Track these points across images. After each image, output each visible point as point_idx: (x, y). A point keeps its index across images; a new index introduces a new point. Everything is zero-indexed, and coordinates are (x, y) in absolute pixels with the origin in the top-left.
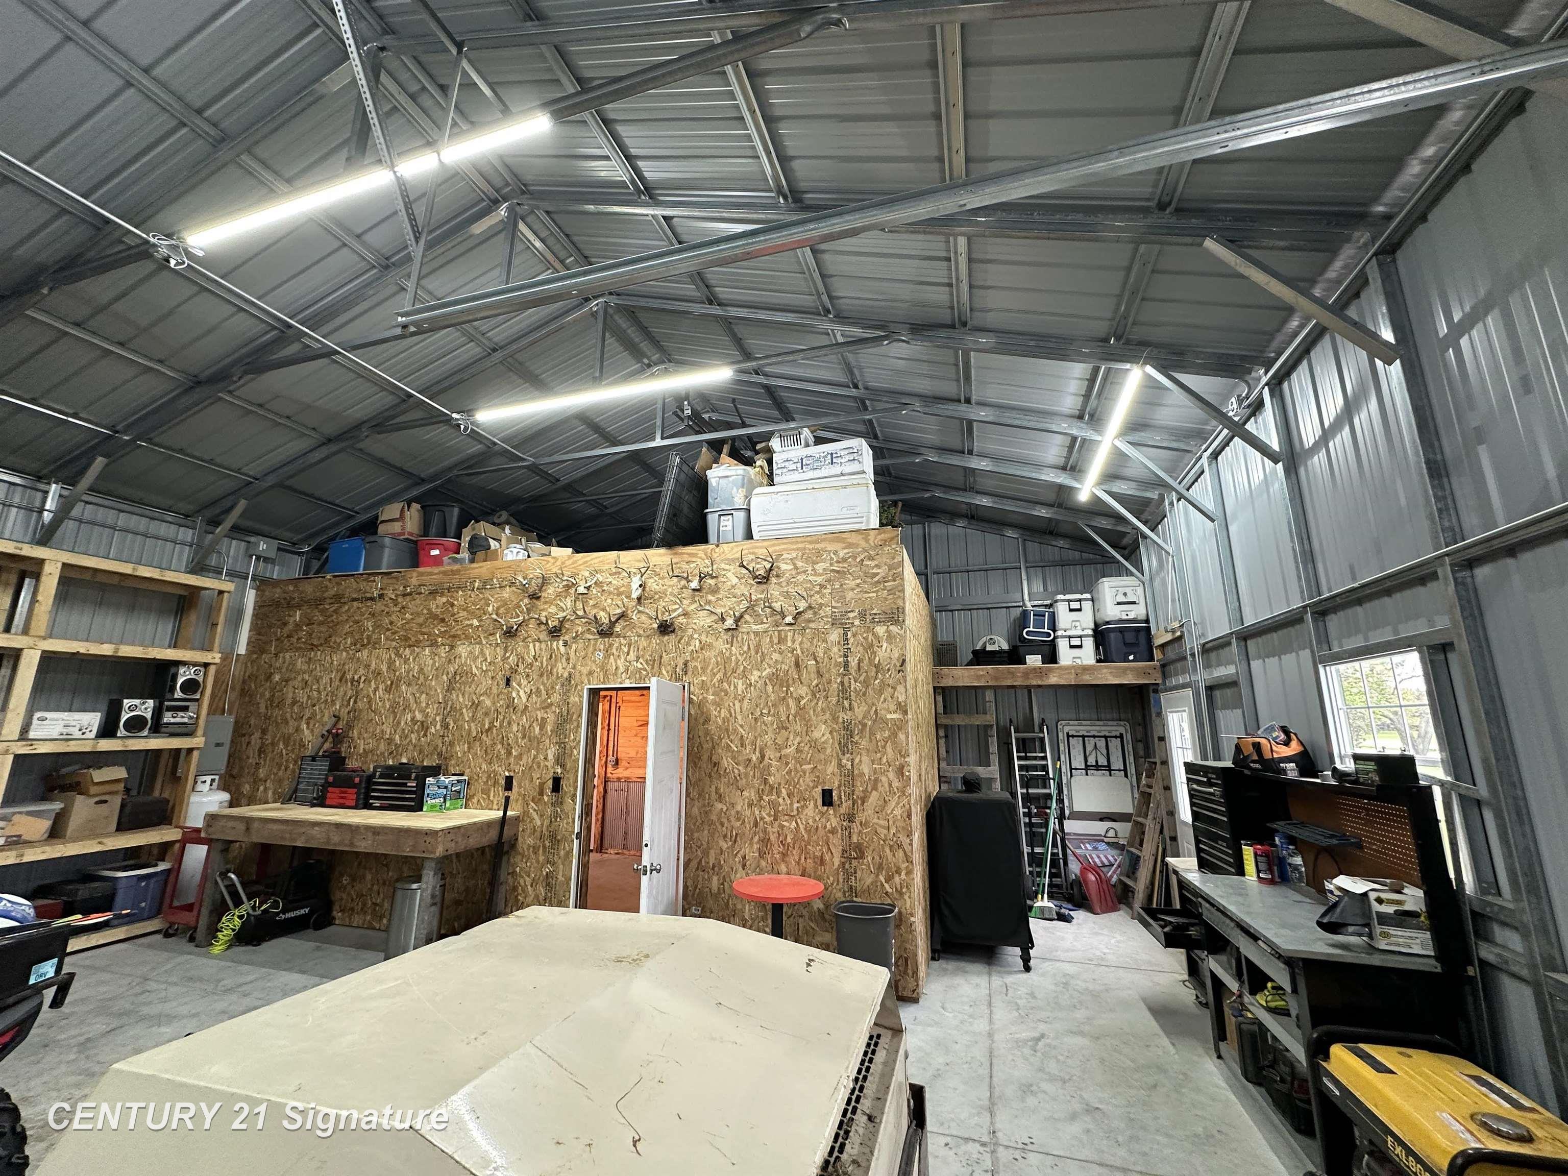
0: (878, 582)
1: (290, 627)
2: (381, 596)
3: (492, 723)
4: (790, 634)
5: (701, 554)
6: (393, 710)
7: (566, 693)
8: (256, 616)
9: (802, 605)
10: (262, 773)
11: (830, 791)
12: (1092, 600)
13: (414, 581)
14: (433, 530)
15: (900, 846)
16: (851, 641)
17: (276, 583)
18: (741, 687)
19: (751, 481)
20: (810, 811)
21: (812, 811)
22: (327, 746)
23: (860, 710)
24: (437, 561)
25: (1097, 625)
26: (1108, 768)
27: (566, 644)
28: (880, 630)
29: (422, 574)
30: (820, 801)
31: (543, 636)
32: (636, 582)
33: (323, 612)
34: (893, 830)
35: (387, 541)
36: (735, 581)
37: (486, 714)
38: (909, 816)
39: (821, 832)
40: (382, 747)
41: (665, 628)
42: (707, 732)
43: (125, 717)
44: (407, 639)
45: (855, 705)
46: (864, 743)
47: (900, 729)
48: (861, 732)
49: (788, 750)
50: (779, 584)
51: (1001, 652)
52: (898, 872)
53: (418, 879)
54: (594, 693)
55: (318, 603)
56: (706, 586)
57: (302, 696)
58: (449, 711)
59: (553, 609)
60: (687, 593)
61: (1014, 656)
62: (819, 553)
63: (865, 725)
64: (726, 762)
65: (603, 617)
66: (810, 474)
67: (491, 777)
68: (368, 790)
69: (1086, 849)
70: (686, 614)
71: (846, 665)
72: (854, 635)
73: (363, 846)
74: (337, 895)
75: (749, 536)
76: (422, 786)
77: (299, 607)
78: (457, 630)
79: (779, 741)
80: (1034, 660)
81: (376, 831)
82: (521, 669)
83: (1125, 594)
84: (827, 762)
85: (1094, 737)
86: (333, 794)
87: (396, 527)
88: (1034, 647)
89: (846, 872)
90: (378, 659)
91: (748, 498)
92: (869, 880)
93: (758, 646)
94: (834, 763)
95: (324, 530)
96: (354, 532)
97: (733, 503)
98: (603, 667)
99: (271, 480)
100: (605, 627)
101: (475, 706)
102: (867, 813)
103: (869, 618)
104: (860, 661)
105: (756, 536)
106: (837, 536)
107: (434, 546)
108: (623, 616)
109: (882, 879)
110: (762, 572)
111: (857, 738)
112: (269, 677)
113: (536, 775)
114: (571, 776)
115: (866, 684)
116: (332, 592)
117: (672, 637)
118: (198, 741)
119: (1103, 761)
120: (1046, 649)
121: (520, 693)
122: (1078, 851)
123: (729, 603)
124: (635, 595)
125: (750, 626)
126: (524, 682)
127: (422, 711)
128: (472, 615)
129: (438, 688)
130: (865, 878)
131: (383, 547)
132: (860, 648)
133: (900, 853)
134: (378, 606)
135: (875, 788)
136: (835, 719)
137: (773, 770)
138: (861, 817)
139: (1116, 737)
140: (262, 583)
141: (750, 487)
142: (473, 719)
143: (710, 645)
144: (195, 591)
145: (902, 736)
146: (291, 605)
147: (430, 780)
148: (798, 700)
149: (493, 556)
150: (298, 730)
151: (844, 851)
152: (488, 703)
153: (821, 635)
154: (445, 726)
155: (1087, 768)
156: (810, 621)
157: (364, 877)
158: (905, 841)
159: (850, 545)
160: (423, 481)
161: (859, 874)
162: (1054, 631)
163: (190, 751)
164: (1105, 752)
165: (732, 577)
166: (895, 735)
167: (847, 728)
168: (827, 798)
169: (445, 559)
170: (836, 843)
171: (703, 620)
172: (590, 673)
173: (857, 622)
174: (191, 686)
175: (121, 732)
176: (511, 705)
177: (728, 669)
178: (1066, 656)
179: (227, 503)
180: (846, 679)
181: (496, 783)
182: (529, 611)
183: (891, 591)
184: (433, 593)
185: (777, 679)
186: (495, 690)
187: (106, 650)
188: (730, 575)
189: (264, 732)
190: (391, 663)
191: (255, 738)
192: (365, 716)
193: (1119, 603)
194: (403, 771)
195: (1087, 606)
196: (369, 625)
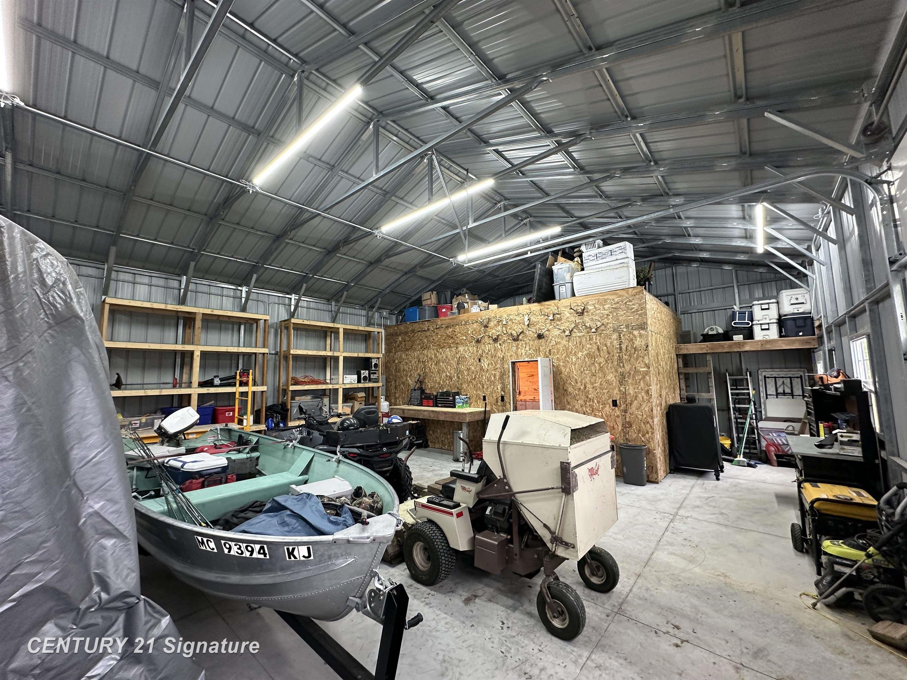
0: (634, 312)
1: (398, 343)
2: (428, 329)
3: (475, 376)
4: (594, 337)
5: (553, 305)
6: (439, 372)
7: (503, 364)
8: (386, 339)
9: (599, 324)
10: (397, 395)
11: (616, 401)
12: (778, 303)
13: (439, 323)
14: (442, 301)
15: (648, 423)
16: (622, 338)
17: (390, 327)
18: (574, 359)
19: (573, 269)
20: (607, 408)
21: (608, 409)
22: (417, 386)
23: (627, 367)
24: (445, 314)
25: (780, 316)
26: (792, 394)
27: (500, 345)
28: (636, 333)
29: (441, 320)
30: (611, 405)
31: (491, 342)
32: (526, 318)
33: (408, 336)
34: (645, 416)
35: (427, 308)
36: (568, 315)
37: (473, 373)
38: (652, 411)
39: (613, 417)
40: (437, 386)
41: (540, 336)
42: (561, 378)
43: (362, 376)
44: (439, 345)
45: (625, 365)
46: (630, 381)
47: (647, 374)
48: (629, 376)
49: (596, 385)
50: (588, 315)
51: (718, 334)
52: (648, 433)
53: (461, 429)
54: (513, 363)
55: (406, 333)
56: (556, 318)
57: (406, 368)
58: (459, 372)
59: (494, 331)
60: (548, 321)
61: (727, 336)
62: (605, 301)
63: (630, 374)
64: (570, 389)
65: (514, 333)
66: (601, 261)
67: (478, 396)
68: (436, 401)
69: (774, 436)
70: (548, 330)
71: (621, 348)
72: (624, 335)
73: (442, 418)
74: (429, 437)
75: (573, 295)
76: (454, 399)
77: (400, 335)
78: (458, 341)
79: (592, 381)
80: (738, 338)
81: (445, 413)
82: (484, 355)
83: (797, 299)
84: (614, 389)
85: (783, 377)
86: (425, 401)
87: (429, 302)
88: (737, 331)
89: (624, 432)
90: (431, 353)
91: (572, 277)
92: (635, 436)
93: (581, 342)
94: (617, 389)
95: (400, 305)
96: (413, 304)
97: (565, 280)
98: (516, 353)
99: (388, 291)
100: (515, 337)
101: (468, 370)
102: (633, 408)
103: (630, 328)
104: (627, 347)
105: (576, 295)
106: (614, 292)
107: (443, 308)
108: (522, 332)
109: (640, 435)
110: (580, 311)
111: (626, 379)
112: (394, 361)
113: (494, 395)
114: (508, 395)
115: (630, 356)
116: (410, 329)
117: (543, 340)
118: (380, 384)
119: (788, 390)
120: (746, 332)
121: (485, 364)
122: (766, 437)
123: (567, 324)
124: (526, 324)
125: (577, 334)
126: (486, 360)
127: (449, 372)
128: (463, 335)
129: (454, 363)
130: (633, 434)
131: (425, 310)
132: (627, 341)
133: (648, 425)
134: (428, 333)
135: (636, 399)
136: (616, 371)
137: (590, 392)
138: (630, 411)
139: (797, 377)
140: (386, 327)
141: (572, 272)
142: (468, 375)
143: (560, 343)
144: (370, 332)
145: (647, 378)
146: (397, 335)
147: (457, 397)
148: (600, 364)
149: (467, 311)
150: (407, 380)
151: (623, 424)
152: (473, 368)
153: (609, 336)
154: (458, 378)
155: (777, 394)
156: (603, 330)
157: (437, 431)
158: (650, 421)
159: (620, 296)
160: (434, 282)
161: (630, 434)
162: (752, 321)
163: (378, 387)
164: (790, 386)
165: (567, 313)
166: (644, 377)
167: (622, 375)
168: (615, 403)
169: (449, 313)
170: (620, 421)
171: (556, 332)
172: (511, 356)
173: (625, 330)
174: (376, 365)
175: (362, 381)
176: (482, 369)
177: (568, 352)
178: (759, 334)
179: (375, 300)
180: (621, 354)
181: (480, 398)
182: (485, 333)
183: (640, 315)
184: (447, 327)
185: (590, 356)
186: (475, 363)
187: (355, 355)
188: (566, 313)
189: (396, 381)
190: (435, 355)
191: (393, 383)
192: (430, 374)
193: (792, 304)
194: (447, 394)
195: (774, 307)
196: (426, 341)
